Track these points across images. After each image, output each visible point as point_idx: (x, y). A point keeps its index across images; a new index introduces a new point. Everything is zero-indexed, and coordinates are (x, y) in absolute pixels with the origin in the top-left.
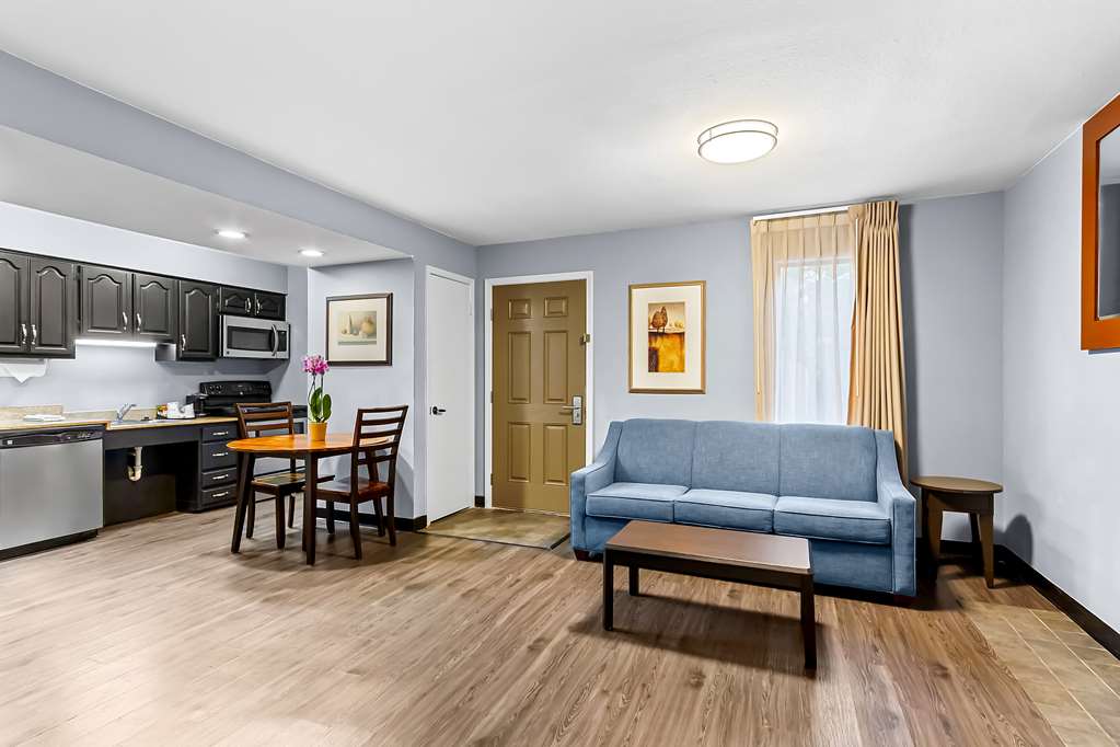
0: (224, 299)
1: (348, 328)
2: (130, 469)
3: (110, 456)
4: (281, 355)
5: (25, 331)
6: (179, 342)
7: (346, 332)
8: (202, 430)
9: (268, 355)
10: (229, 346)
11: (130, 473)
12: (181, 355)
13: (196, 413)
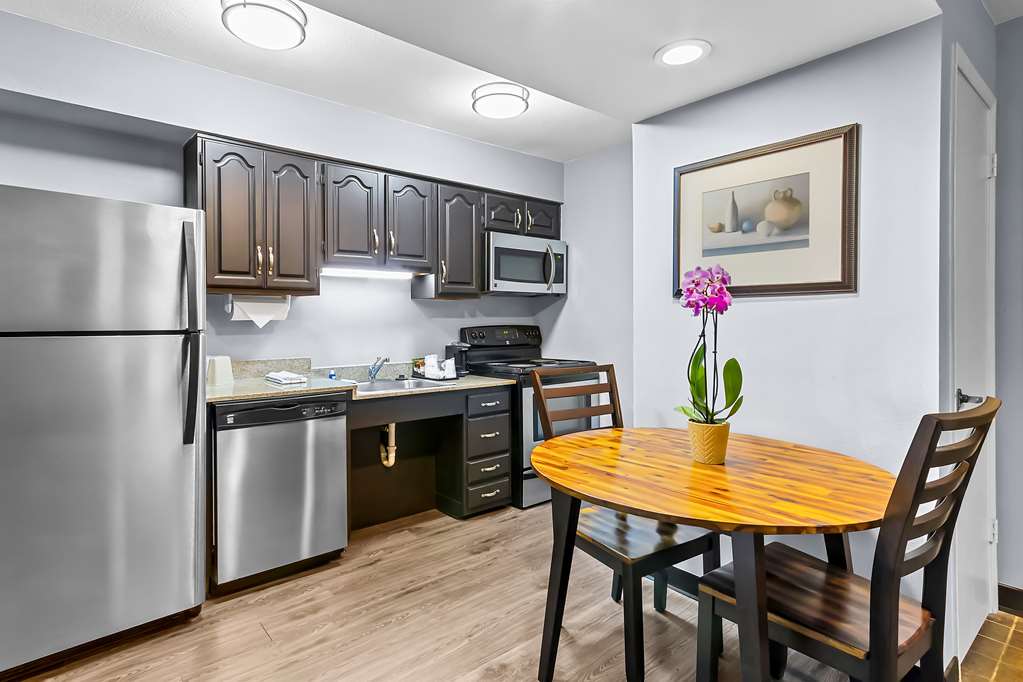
0: (491, 209)
1: (727, 221)
2: (382, 448)
3: (355, 436)
4: (557, 288)
5: (260, 255)
6: (438, 272)
7: (721, 229)
8: (467, 398)
9: (541, 288)
10: (497, 277)
11: (383, 455)
12: (440, 291)
13: (457, 369)
